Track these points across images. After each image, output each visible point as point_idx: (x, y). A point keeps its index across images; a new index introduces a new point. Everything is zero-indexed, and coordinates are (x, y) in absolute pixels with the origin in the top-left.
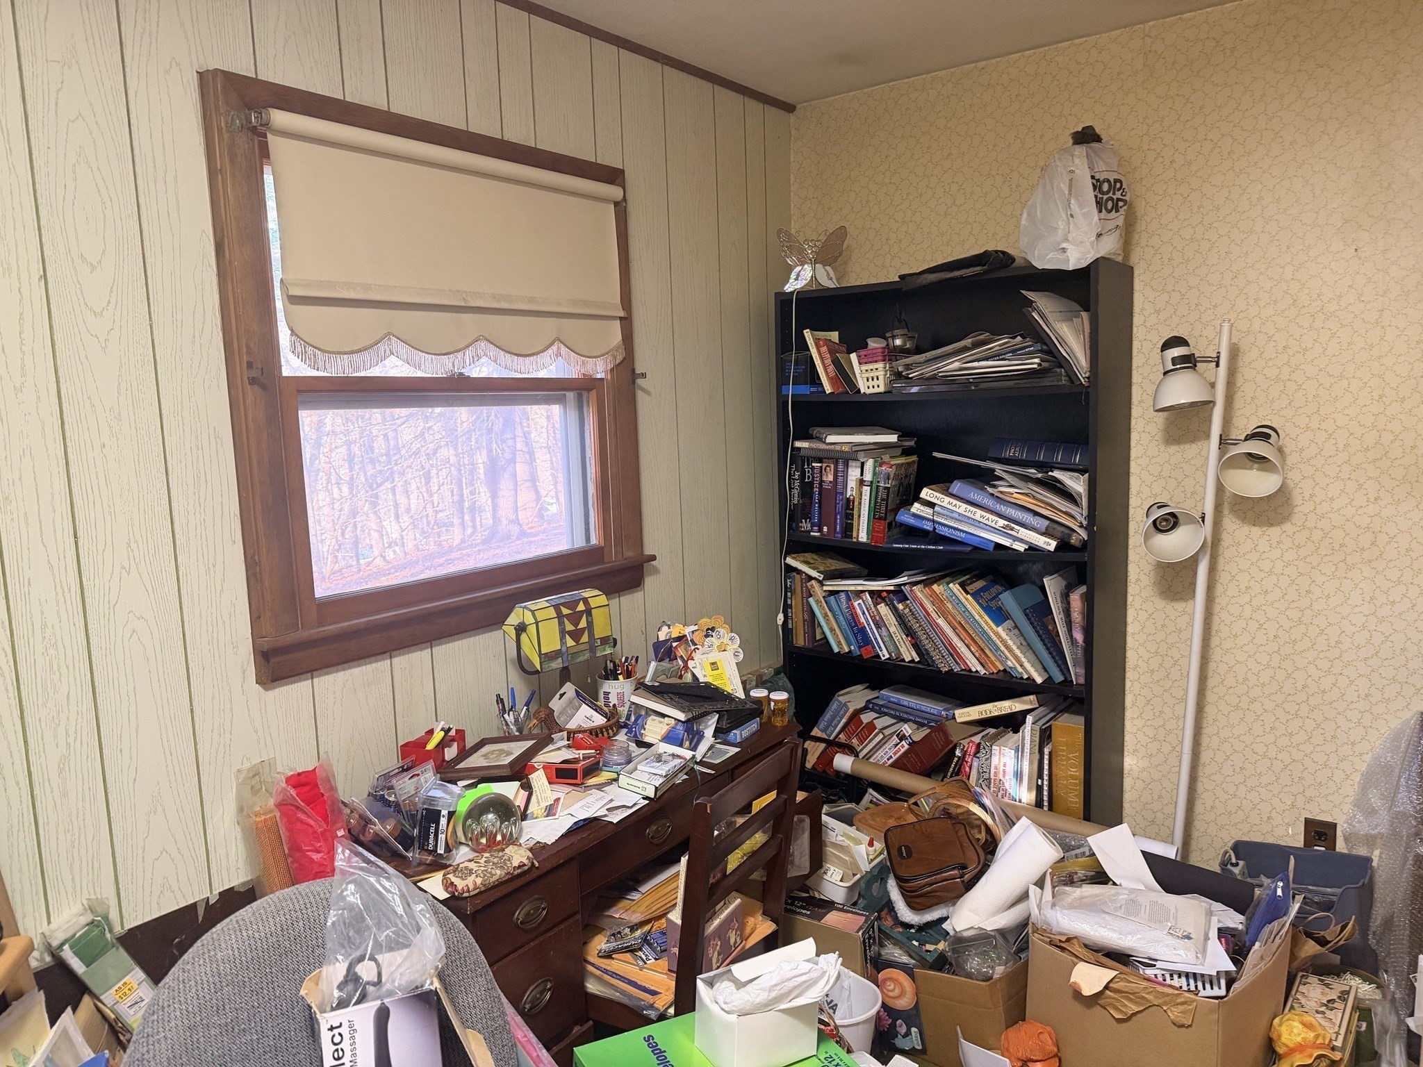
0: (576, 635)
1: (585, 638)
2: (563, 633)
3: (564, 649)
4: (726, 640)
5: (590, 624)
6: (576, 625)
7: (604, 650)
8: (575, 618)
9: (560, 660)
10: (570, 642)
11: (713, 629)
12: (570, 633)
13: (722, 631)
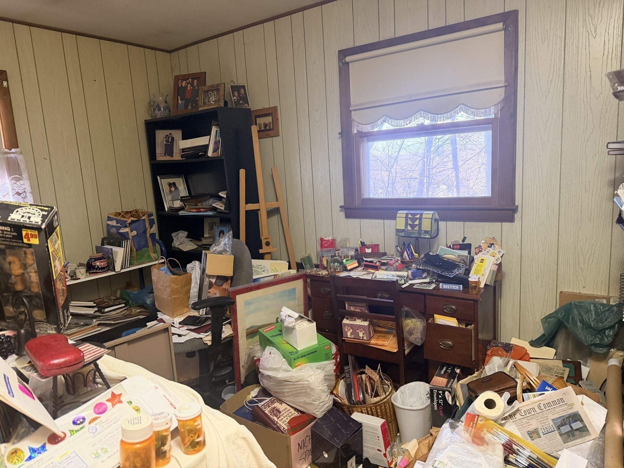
0: (413, 226)
1: (417, 228)
2: (407, 224)
3: (406, 230)
4: (496, 252)
5: (420, 224)
6: (413, 222)
7: (426, 236)
8: (414, 220)
9: (404, 233)
10: (409, 228)
11: (493, 244)
12: (410, 225)
13: (497, 246)
